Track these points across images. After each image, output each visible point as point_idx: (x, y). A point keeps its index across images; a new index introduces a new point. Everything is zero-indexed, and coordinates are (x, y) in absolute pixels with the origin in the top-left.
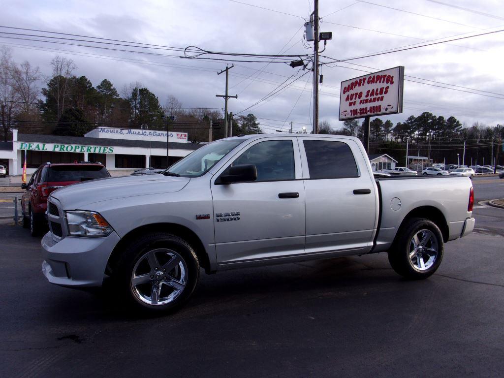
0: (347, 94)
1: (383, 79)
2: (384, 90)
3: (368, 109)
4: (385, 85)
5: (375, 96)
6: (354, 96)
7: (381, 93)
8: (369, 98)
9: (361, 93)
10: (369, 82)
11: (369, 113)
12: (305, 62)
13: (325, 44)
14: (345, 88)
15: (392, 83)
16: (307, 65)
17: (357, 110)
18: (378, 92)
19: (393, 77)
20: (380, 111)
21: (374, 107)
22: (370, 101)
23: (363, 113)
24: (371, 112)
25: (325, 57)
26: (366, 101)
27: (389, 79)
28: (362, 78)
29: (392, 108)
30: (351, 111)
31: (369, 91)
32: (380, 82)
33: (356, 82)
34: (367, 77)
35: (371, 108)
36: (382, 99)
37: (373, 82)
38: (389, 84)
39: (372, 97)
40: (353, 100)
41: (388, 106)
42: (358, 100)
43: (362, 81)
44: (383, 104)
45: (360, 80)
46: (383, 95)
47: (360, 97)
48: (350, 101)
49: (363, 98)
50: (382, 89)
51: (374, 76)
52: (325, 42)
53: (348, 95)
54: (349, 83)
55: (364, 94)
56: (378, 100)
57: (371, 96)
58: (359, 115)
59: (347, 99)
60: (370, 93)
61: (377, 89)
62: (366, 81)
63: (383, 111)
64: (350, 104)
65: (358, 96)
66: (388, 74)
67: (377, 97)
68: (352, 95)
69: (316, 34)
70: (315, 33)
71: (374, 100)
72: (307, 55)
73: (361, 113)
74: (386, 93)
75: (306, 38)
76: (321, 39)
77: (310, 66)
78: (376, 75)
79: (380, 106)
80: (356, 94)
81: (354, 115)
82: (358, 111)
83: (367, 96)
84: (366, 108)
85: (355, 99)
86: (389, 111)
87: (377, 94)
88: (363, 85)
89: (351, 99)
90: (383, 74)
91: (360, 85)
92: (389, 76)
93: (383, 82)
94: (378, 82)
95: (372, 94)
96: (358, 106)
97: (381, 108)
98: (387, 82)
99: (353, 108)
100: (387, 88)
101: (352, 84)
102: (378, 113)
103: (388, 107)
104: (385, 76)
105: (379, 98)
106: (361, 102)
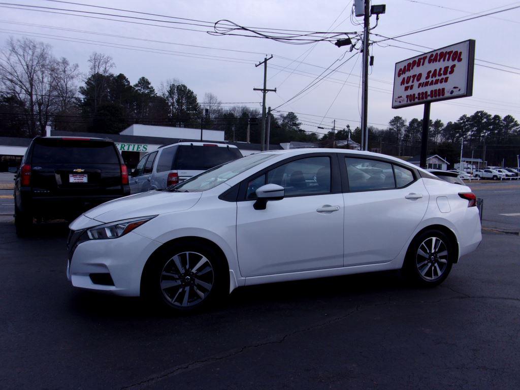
0: (402, 76)
1: (447, 56)
2: (449, 70)
3: (429, 93)
4: (450, 63)
5: (437, 78)
6: (412, 79)
7: (445, 73)
8: (430, 80)
9: (420, 75)
10: (430, 61)
11: (429, 98)
12: (353, 41)
13: (377, 19)
14: (400, 70)
15: (460, 60)
16: (355, 45)
17: (414, 95)
18: (442, 72)
19: (461, 53)
20: (443, 95)
21: (436, 90)
22: (432, 83)
23: (423, 98)
24: (432, 97)
25: (376, 35)
26: (426, 84)
27: (456, 56)
28: (422, 57)
29: (459, 90)
30: (407, 96)
31: (430, 72)
32: (444, 60)
33: (414, 62)
34: (428, 56)
35: (432, 91)
36: (446, 80)
37: (435, 60)
38: (456, 62)
39: (434, 79)
40: (410, 84)
41: (455, 88)
42: (416, 84)
43: (422, 61)
44: (448, 87)
45: (419, 60)
46: (448, 75)
47: (418, 80)
48: (406, 85)
49: (423, 80)
50: (446, 68)
51: (437, 54)
52: (377, 16)
53: (404, 78)
54: (406, 64)
55: (424, 76)
56: (441, 82)
57: (432, 77)
58: (416, 100)
59: (403, 83)
60: (431, 74)
61: (441, 69)
62: (427, 60)
63: (447, 94)
64: (406, 89)
65: (416, 78)
66: (454, 49)
67: (440, 78)
68: (409, 78)
69: (367, 8)
70: (365, 7)
71: (437, 82)
72: (356, 33)
73: (419, 99)
74: (451, 72)
75: (354, 13)
76: (373, 13)
77: (359, 45)
78: (439, 52)
79: (443, 89)
80: (414, 76)
81: (411, 101)
82: (416, 96)
83: (427, 78)
84: (426, 92)
85: (413, 82)
86: (455, 94)
87: (440, 75)
88: (423, 64)
89: (408, 82)
90: (448, 50)
91: (418, 65)
92: (456, 52)
93: (448, 60)
94: (442, 60)
95: (434, 75)
96: (416, 91)
97: (445, 91)
98: (453, 60)
99: (409, 92)
100: (454, 66)
101: (409, 65)
102: (441, 97)
103: (454, 90)
104: (450, 53)
105: (442, 79)
106: (420, 85)
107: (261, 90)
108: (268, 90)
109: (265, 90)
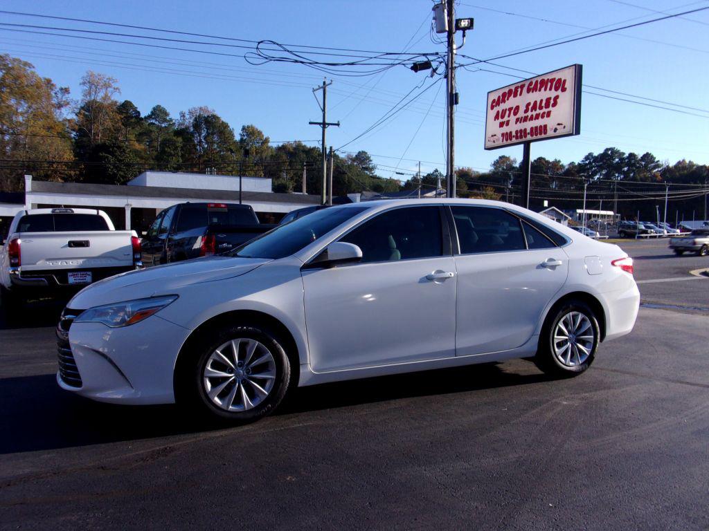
0: (496, 109)
1: (549, 84)
2: (552, 102)
3: (528, 131)
4: (553, 94)
5: (538, 111)
6: (508, 112)
7: (547, 106)
8: (529, 114)
9: (517, 108)
10: (529, 91)
11: (529, 137)
12: (434, 65)
13: (464, 36)
14: (494, 101)
15: (564, 90)
16: (437, 69)
17: (511, 132)
18: (543, 104)
19: (565, 81)
20: (545, 133)
21: (536, 128)
22: (531, 118)
23: (521, 137)
24: (532, 135)
25: (463, 56)
26: (525, 119)
27: (560, 85)
28: (519, 85)
29: (564, 127)
30: (503, 135)
31: (529, 104)
32: (545, 90)
33: (510, 91)
34: (527, 84)
35: (532, 129)
36: (549, 114)
37: (535, 89)
38: (559, 92)
39: (534, 113)
40: (506, 118)
41: (559, 124)
42: (513, 118)
43: (519, 90)
44: (550, 122)
45: (516, 88)
46: (551, 108)
47: (515, 114)
48: (500, 120)
49: (521, 114)
50: (548, 100)
51: (537, 82)
52: (464, 33)
53: (498, 112)
54: (500, 93)
55: (522, 109)
56: (543, 117)
57: (532, 111)
58: (514, 139)
59: (497, 117)
60: (530, 107)
61: (541, 101)
62: (525, 89)
63: (550, 133)
64: (501, 125)
65: (512, 111)
66: (557, 76)
67: (541, 112)
68: (504, 112)
69: (450, 22)
70: (448, 21)
71: (537, 117)
72: (437, 54)
73: (517, 138)
74: (554, 105)
75: (435, 29)
76: (458, 28)
77: (442, 69)
78: (539, 79)
79: (545, 126)
80: (510, 109)
81: (507, 140)
82: (514, 134)
83: (526, 111)
84: (525, 130)
85: (509, 116)
86: (558, 133)
87: (541, 108)
88: (520, 95)
89: (502, 117)
90: (550, 77)
91: (515, 96)
92: (560, 80)
93: (550, 89)
94: (543, 89)
95: (534, 108)
96: (513, 127)
97: (548, 128)
98: (556, 89)
99: (505, 129)
100: (557, 97)
101: (504, 95)
102: (543, 136)
103: (558, 127)
104: (552, 81)
105: (544, 113)
106: (517, 120)
107: (319, 124)
108: (329, 124)
109: (324, 125)
